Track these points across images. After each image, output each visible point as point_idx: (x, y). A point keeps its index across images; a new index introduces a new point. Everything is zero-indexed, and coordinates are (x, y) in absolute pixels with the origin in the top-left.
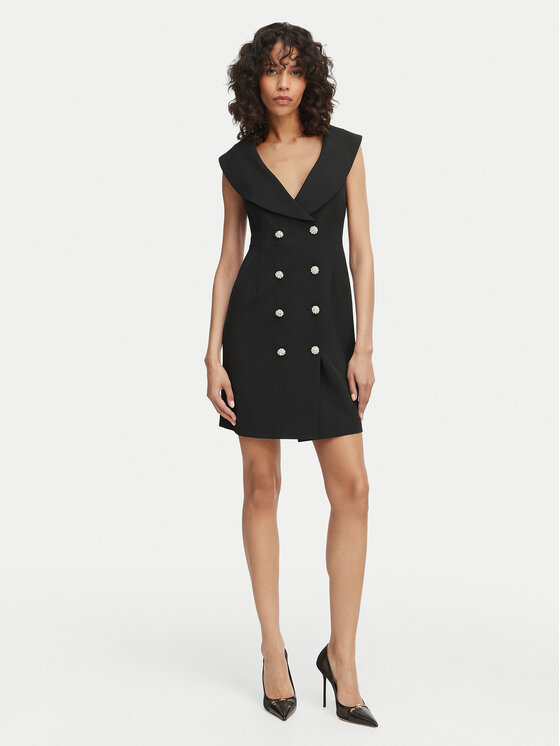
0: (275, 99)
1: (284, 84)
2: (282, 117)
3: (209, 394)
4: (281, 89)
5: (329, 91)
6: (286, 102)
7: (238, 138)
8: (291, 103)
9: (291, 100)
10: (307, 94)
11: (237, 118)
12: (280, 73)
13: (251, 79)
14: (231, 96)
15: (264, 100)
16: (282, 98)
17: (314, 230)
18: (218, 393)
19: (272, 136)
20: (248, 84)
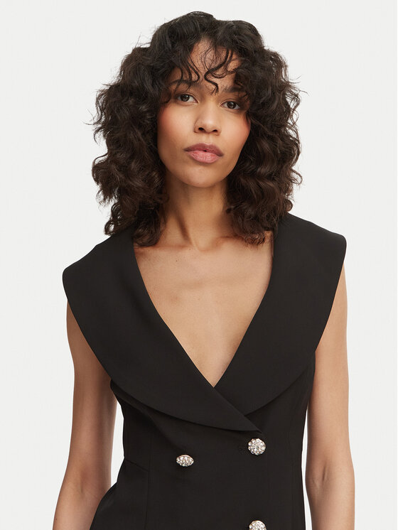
0: (188, 150)
1: (210, 122)
2: (198, 188)
5: (288, 151)
6: (208, 157)
7: (107, 230)
8: (221, 161)
9: (220, 154)
10: (249, 151)
11: (107, 191)
12: (202, 99)
13: (143, 108)
14: (99, 149)
15: (165, 154)
16: (204, 149)
17: (257, 447)
19: (172, 233)
20: (136, 120)
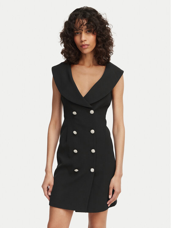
1: (83, 39)
3: (43, 186)
4: (82, 42)
8: (90, 47)
17: (92, 112)
18: (46, 187)
